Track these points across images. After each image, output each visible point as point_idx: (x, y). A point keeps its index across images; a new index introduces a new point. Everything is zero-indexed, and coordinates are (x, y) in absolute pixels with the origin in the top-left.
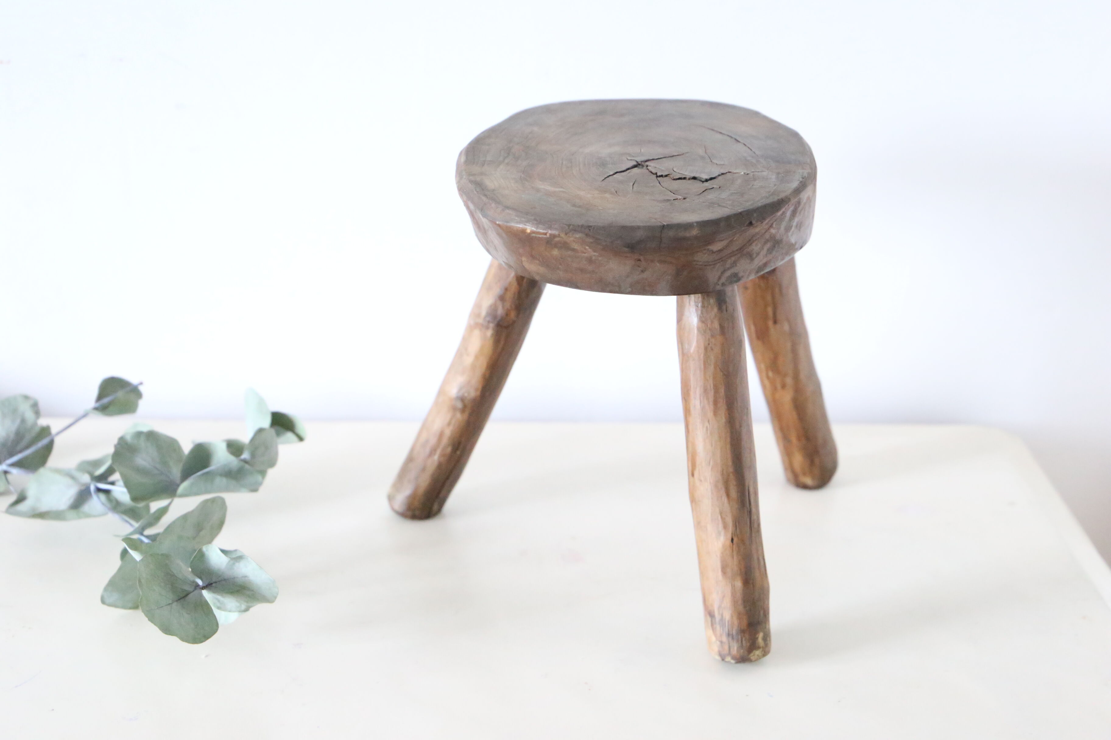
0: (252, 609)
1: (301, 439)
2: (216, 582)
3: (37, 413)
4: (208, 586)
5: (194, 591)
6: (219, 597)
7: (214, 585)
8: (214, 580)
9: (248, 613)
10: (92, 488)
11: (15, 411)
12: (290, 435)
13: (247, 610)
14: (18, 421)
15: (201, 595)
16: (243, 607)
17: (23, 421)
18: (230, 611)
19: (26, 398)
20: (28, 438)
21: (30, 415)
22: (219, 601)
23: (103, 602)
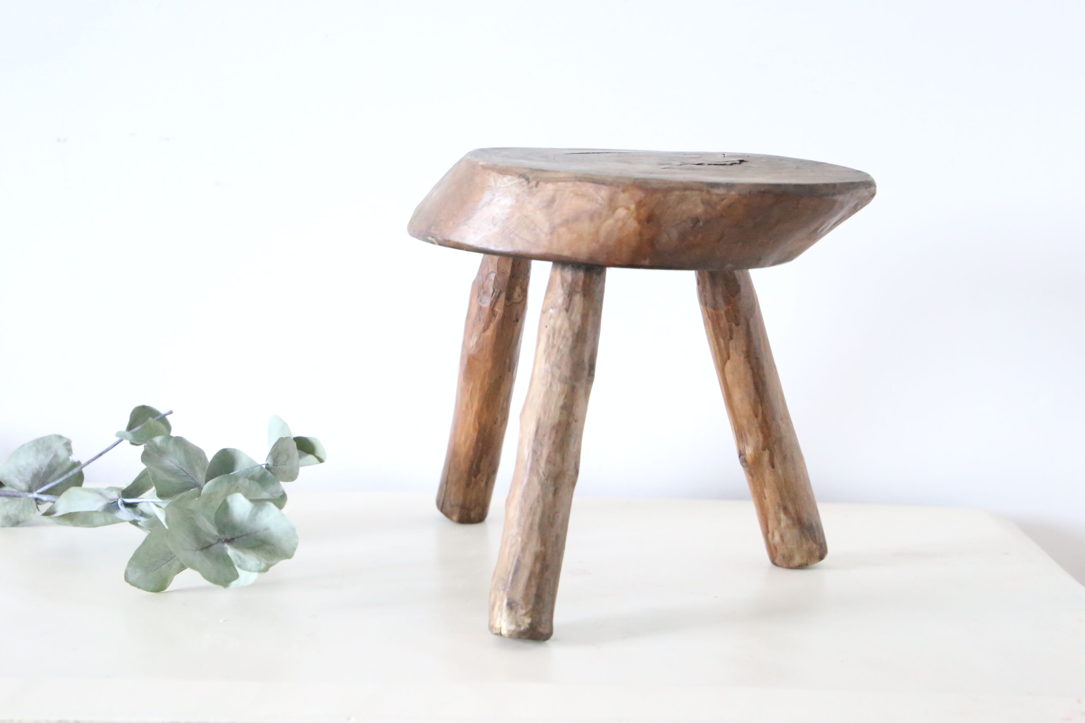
0: (272, 569)
1: (321, 461)
2: (238, 537)
3: (70, 451)
4: (230, 541)
5: (216, 543)
6: (240, 553)
7: (236, 540)
8: (237, 534)
9: (267, 573)
10: (120, 502)
11: (49, 448)
12: (310, 457)
13: (266, 570)
14: (52, 456)
15: (224, 550)
16: (263, 566)
17: (56, 456)
18: (250, 571)
19: (60, 437)
20: (59, 471)
21: (62, 453)
22: (240, 558)
23: (127, 579)
